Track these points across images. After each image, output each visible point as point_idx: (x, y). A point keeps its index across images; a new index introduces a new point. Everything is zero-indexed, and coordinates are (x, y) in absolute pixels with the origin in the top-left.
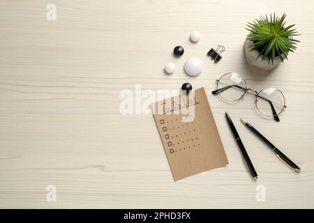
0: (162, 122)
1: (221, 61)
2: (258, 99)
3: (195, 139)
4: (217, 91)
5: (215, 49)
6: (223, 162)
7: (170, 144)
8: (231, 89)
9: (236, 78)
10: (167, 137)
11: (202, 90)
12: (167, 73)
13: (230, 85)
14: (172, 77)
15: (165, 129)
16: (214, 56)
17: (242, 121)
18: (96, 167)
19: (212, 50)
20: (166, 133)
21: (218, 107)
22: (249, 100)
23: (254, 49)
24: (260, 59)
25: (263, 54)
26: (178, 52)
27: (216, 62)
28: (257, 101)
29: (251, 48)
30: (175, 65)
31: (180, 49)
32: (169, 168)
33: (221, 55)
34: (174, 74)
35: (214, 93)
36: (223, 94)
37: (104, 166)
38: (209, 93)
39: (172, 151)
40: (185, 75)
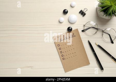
0: (59, 45)
1: (86, 16)
2: (104, 33)
3: (74, 53)
4: (84, 30)
5: (83, 10)
6: (88, 63)
7: (62, 56)
8: (90, 29)
9: (93, 24)
10: (61, 52)
11: (77, 30)
12: (60, 22)
13: (90, 27)
14: (62, 24)
15: (60, 49)
16: (82, 13)
17: (96, 44)
18: (29, 67)
19: (81, 11)
20: (61, 51)
21: (85, 38)
22: (99, 34)
23: (102, 11)
24: (105, 16)
25: (106, 13)
26: (65, 12)
27: (83, 16)
28: (103, 34)
29: (100, 11)
30: (64, 18)
31: (66, 11)
32: (62, 67)
33: (86, 13)
34: (63, 23)
35: (83, 31)
36: (87, 31)
37: (32, 67)
38: (80, 31)
39: (63, 59)
40: (69, 23)
